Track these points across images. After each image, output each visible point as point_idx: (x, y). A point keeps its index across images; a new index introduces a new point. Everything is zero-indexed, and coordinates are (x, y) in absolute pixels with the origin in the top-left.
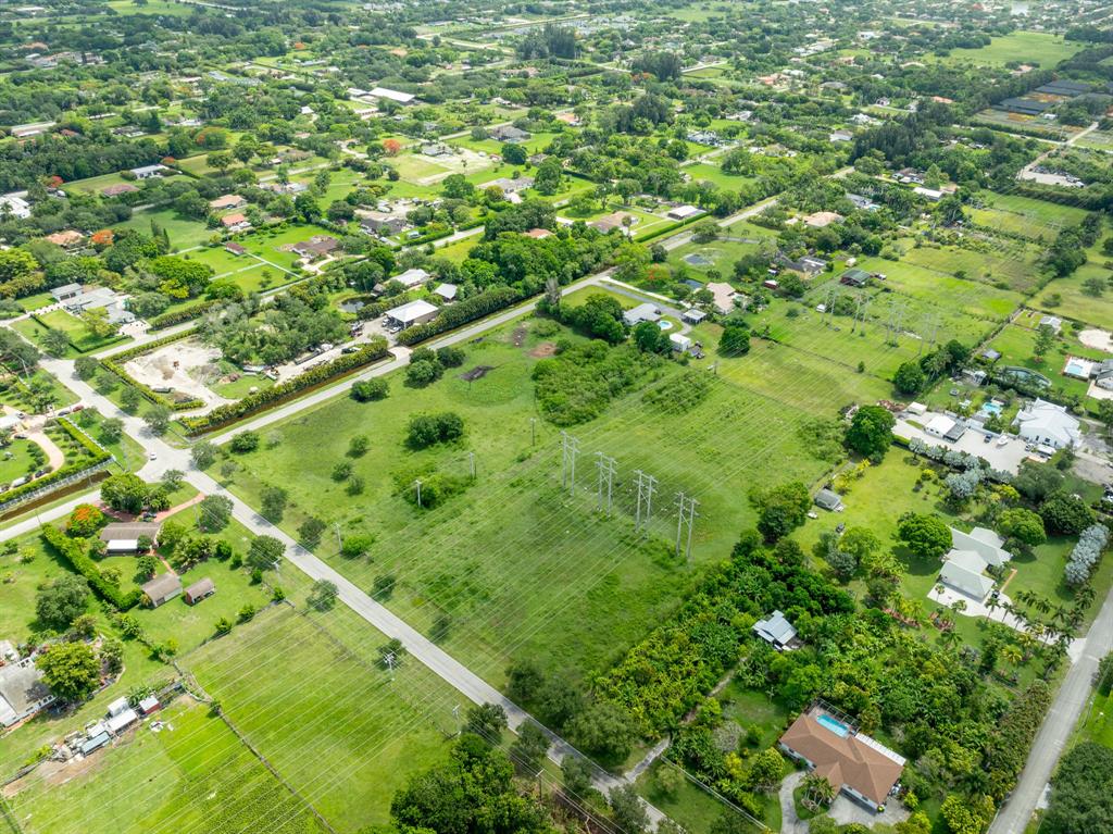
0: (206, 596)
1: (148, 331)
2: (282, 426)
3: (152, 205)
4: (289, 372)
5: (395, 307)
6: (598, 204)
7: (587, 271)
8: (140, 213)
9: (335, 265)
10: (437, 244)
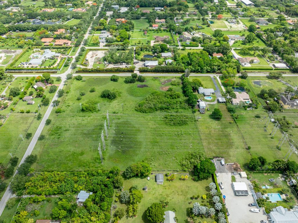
0: (31, 104)
1: (104, 46)
2: (90, 78)
3: (145, 17)
4: (111, 66)
5: (151, 60)
6: (252, 52)
7: (213, 71)
8: (143, 18)
9: (159, 45)
10: (187, 48)
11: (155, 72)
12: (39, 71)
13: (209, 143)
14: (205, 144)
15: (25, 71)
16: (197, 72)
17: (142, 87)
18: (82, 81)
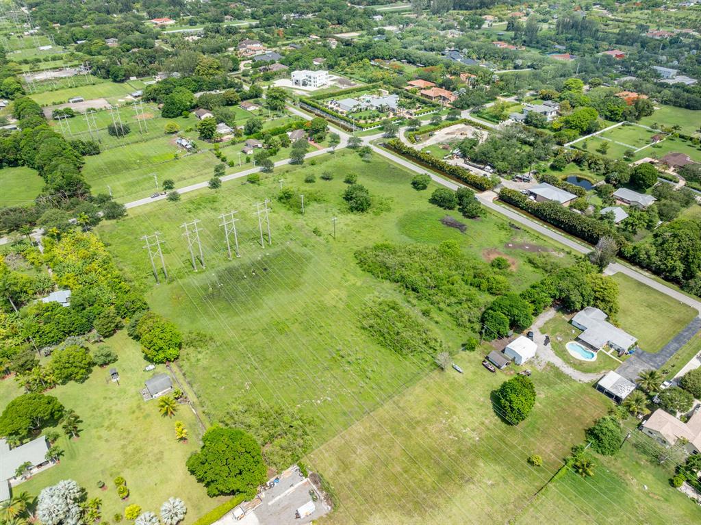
11: (535, 216)
12: (334, 120)
13: (366, 441)
14: (358, 428)
15: (319, 112)
16: (666, 279)
17: (448, 225)
18: (363, 161)
